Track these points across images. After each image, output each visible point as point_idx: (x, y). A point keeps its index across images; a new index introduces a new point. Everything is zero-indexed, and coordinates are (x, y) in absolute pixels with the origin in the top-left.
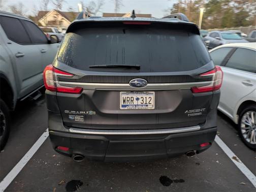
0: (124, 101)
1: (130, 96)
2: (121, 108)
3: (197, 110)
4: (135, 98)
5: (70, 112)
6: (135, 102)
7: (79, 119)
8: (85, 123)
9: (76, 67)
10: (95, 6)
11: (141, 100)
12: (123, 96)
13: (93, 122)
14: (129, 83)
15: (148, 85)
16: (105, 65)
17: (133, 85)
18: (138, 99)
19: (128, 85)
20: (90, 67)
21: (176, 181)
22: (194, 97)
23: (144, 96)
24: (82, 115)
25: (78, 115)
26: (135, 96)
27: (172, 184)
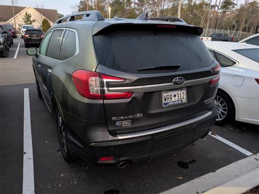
0: (165, 99)
1: (169, 94)
2: (164, 106)
4: (173, 95)
5: (118, 118)
6: (174, 99)
7: (126, 124)
8: (132, 127)
9: (126, 71)
11: (177, 96)
12: (165, 95)
13: (140, 125)
14: (172, 82)
15: (185, 82)
16: (153, 67)
17: (176, 83)
18: (175, 96)
19: (172, 83)
20: (139, 70)
21: (191, 162)
23: (179, 92)
24: (130, 119)
25: (126, 120)
26: (173, 93)
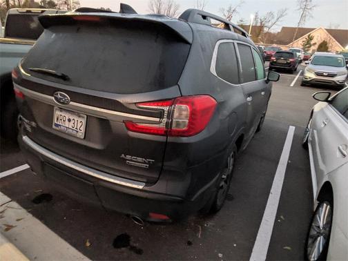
0: (57, 119)
1: (63, 114)
2: (54, 127)
3: (140, 159)
4: (67, 118)
10: (273, 18)
11: (72, 122)
14: (53, 96)
15: (71, 103)
18: (69, 120)
22: (128, 136)
23: (76, 118)
26: (67, 115)
27: (123, 249)
